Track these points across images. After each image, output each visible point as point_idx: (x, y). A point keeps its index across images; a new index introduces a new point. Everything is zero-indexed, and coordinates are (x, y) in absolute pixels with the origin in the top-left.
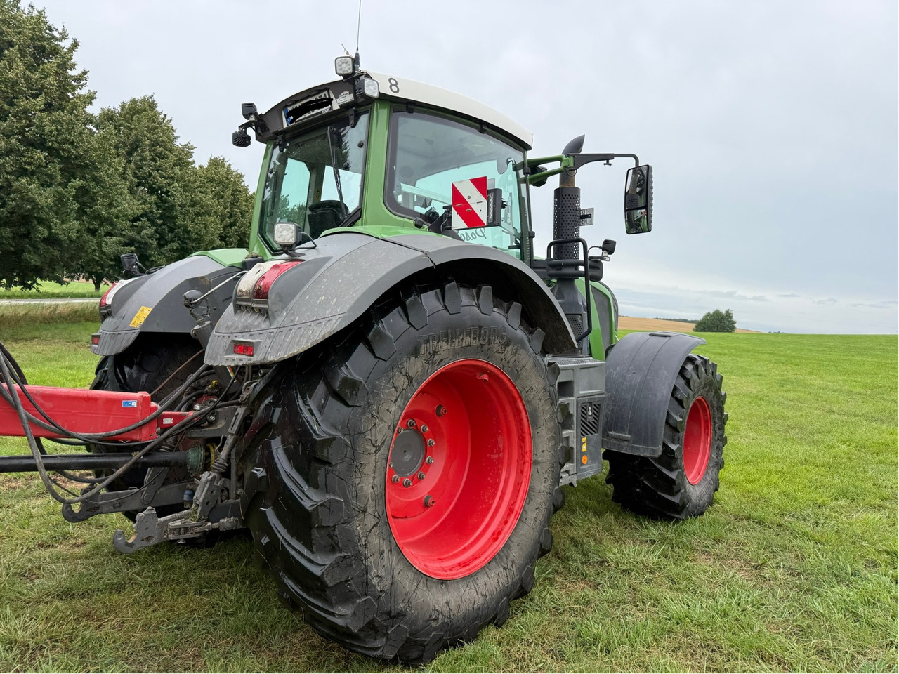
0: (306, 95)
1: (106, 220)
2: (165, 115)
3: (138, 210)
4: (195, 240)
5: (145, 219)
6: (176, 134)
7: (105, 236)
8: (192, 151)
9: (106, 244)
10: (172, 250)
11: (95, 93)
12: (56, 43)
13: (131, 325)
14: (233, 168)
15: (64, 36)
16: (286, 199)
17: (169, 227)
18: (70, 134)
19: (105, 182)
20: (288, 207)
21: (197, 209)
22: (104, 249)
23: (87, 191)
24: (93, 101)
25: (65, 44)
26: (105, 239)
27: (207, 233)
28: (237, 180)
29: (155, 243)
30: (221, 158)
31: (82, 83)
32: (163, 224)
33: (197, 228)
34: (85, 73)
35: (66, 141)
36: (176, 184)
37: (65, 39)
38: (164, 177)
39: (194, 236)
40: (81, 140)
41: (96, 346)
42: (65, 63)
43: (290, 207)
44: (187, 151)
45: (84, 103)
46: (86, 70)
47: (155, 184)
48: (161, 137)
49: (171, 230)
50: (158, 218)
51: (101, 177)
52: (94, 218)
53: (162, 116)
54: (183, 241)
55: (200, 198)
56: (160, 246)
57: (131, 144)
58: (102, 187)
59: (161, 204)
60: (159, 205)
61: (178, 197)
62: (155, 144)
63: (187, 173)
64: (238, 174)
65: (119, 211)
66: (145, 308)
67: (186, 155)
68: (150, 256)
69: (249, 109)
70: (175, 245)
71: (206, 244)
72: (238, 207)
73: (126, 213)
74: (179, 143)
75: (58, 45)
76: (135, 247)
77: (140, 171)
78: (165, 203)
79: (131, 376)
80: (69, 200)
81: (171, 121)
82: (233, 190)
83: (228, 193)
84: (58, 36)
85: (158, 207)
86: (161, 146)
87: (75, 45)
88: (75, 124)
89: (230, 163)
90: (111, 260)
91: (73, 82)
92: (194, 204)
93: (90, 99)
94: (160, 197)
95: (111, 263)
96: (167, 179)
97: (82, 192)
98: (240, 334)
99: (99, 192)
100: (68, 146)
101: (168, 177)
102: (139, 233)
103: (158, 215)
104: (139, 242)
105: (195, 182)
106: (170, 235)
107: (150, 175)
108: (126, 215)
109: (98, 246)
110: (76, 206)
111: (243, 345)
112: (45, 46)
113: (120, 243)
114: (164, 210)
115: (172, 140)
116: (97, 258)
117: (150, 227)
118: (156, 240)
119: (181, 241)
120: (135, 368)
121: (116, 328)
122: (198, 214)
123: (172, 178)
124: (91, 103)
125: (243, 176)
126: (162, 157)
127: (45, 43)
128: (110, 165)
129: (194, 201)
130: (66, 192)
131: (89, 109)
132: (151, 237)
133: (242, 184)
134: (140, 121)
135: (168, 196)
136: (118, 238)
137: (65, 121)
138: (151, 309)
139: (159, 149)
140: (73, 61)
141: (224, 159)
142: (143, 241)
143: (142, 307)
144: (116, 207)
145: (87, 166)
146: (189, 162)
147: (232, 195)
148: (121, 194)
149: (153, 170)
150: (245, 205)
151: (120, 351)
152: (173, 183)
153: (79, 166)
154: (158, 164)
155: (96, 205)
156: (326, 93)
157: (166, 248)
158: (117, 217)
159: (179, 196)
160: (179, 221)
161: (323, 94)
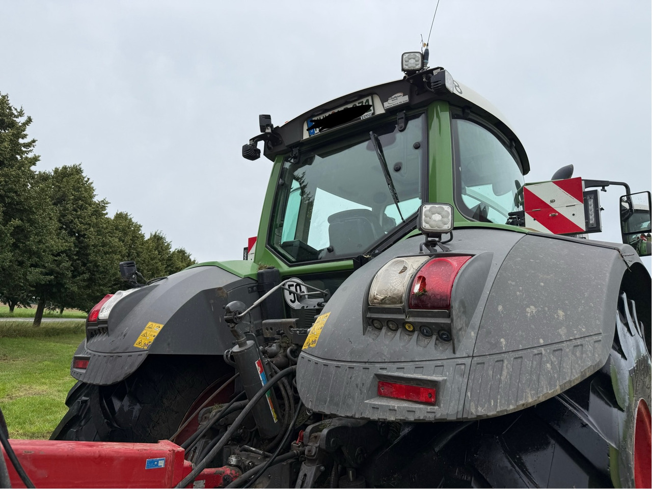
0: (343, 101)
1: (34, 253)
2: (89, 179)
3: (62, 246)
4: (102, 272)
5: (64, 255)
6: (95, 193)
7: (30, 267)
8: (106, 205)
9: (31, 273)
10: (84, 280)
11: (39, 156)
12: (14, 119)
13: (135, 345)
14: (134, 220)
15: (21, 114)
16: (169, 245)
17: (82, 262)
18: (15, 185)
19: (38, 224)
20: (171, 250)
21: (106, 249)
22: (28, 278)
23: (23, 230)
24: (36, 163)
25: (21, 120)
26: (30, 269)
27: (112, 267)
28: (136, 229)
29: (70, 274)
30: (125, 213)
31: (30, 149)
32: (78, 259)
33: (105, 264)
34: (34, 141)
35: (11, 190)
36: (92, 229)
37: (21, 116)
38: (83, 223)
39: (101, 269)
40: (23, 190)
41: (83, 371)
42: (19, 133)
43: (172, 250)
44: (102, 206)
45: (30, 163)
46: (35, 139)
47: (75, 229)
48: (83, 194)
49: (84, 265)
50: (75, 255)
51: (36, 219)
52: (25, 252)
53: (86, 179)
54: (92, 273)
55: (110, 240)
56: (74, 276)
57: (58, 198)
58: (35, 227)
59: (78, 244)
60: (76, 244)
61: (92, 238)
62: (77, 199)
63: (101, 221)
64: (137, 225)
65: (46, 247)
66: (154, 324)
67: (101, 208)
68: (65, 283)
69: (265, 120)
70: (86, 276)
71: (111, 276)
72: (135, 249)
73: (52, 248)
74: (96, 199)
75: (15, 121)
76: (54, 276)
77: (64, 218)
78: (82, 243)
79: (121, 408)
80: (7, 236)
81: (92, 183)
82: (133, 237)
83: (128, 239)
84: (16, 114)
85: (76, 246)
86: (82, 200)
87: (29, 120)
88: (21, 178)
89: (131, 216)
90: (32, 286)
91: (23, 148)
92: (104, 245)
93: (35, 160)
94: (78, 238)
95: (32, 289)
96: (84, 225)
97: (18, 230)
98: (390, 365)
99: (33, 231)
100: (12, 194)
101: (87, 224)
102: (58, 266)
103: (75, 253)
104: (58, 273)
105: (107, 228)
106: (82, 268)
107: (72, 221)
108: (52, 251)
109: (23, 275)
110: (12, 241)
111: (404, 384)
112: (5, 120)
113: (42, 273)
114: (80, 248)
115: (91, 197)
116: (22, 284)
117: (67, 261)
118: (71, 271)
119: (91, 273)
120: (126, 399)
121: (114, 349)
122: (106, 253)
123: (89, 224)
124: (34, 164)
125: (141, 227)
126: (82, 208)
127: (5, 118)
128: (44, 211)
129: (104, 243)
130: (6, 229)
131: (33, 168)
132: (67, 269)
133: (140, 233)
134: (68, 182)
135: (85, 238)
136: (41, 269)
137: (12, 175)
138: (162, 326)
139: (80, 202)
140: (24, 133)
141: (127, 214)
142: (61, 272)
143: (150, 323)
144: (44, 244)
145: (25, 210)
146: (103, 214)
147: (131, 239)
148: (51, 233)
149: (75, 218)
150: (141, 248)
151: (119, 379)
152: (89, 228)
153: (19, 211)
154: (79, 213)
155: (29, 241)
156: (370, 98)
157: (78, 278)
158: (44, 251)
159: (94, 238)
160: (91, 258)
161: (364, 100)
